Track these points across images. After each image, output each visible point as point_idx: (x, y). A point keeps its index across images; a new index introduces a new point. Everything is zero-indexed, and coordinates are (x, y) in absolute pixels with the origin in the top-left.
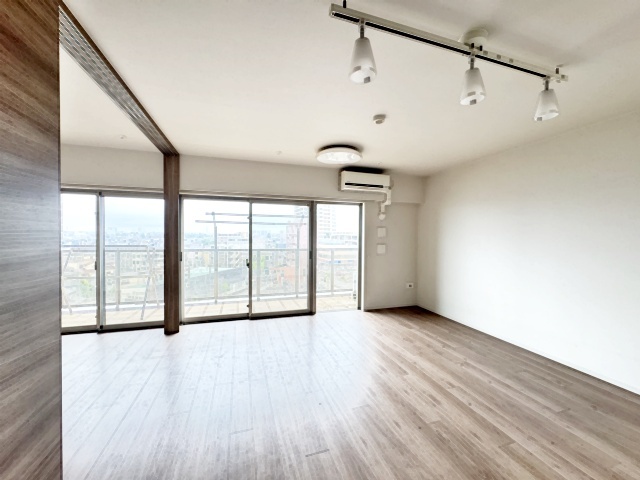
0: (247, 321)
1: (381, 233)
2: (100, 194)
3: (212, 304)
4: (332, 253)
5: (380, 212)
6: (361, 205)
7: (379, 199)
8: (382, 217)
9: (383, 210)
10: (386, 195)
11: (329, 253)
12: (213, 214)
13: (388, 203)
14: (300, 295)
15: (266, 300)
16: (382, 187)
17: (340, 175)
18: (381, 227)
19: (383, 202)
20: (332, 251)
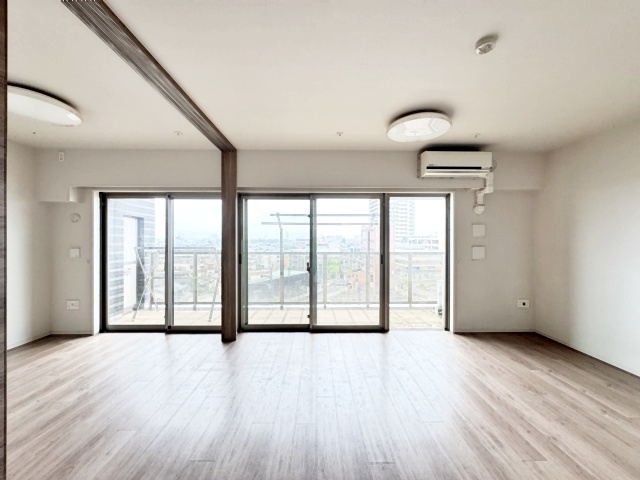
0: (307, 334)
1: (478, 231)
2: (170, 196)
3: (277, 309)
4: (410, 258)
5: (476, 204)
6: (448, 196)
7: (475, 186)
8: (480, 210)
9: (480, 200)
10: (485, 180)
11: (406, 259)
12: (278, 215)
13: (488, 190)
14: (371, 306)
15: (332, 309)
16: (480, 168)
17: (419, 158)
18: (479, 224)
19: (481, 189)
20: (410, 255)
